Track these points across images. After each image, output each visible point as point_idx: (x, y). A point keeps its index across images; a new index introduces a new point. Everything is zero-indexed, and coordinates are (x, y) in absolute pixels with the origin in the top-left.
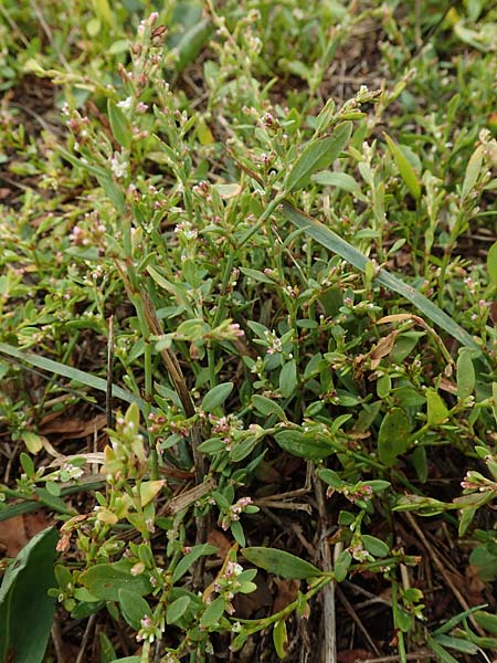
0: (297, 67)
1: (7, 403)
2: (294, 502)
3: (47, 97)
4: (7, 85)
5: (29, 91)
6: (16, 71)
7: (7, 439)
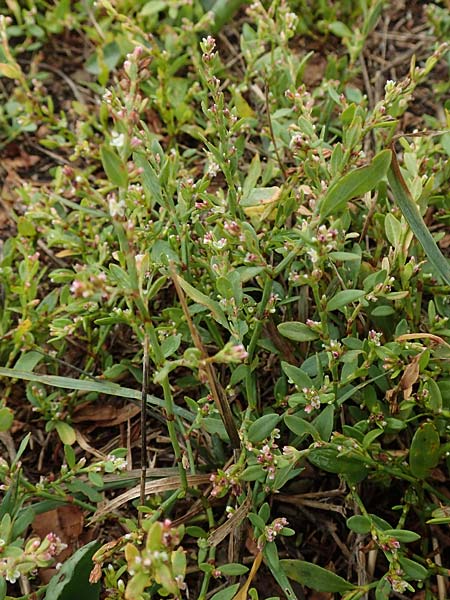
0: (337, 27)
1: (41, 394)
2: (328, 502)
3: (76, 54)
4: (37, 46)
5: (58, 49)
6: (44, 29)
7: (40, 425)
